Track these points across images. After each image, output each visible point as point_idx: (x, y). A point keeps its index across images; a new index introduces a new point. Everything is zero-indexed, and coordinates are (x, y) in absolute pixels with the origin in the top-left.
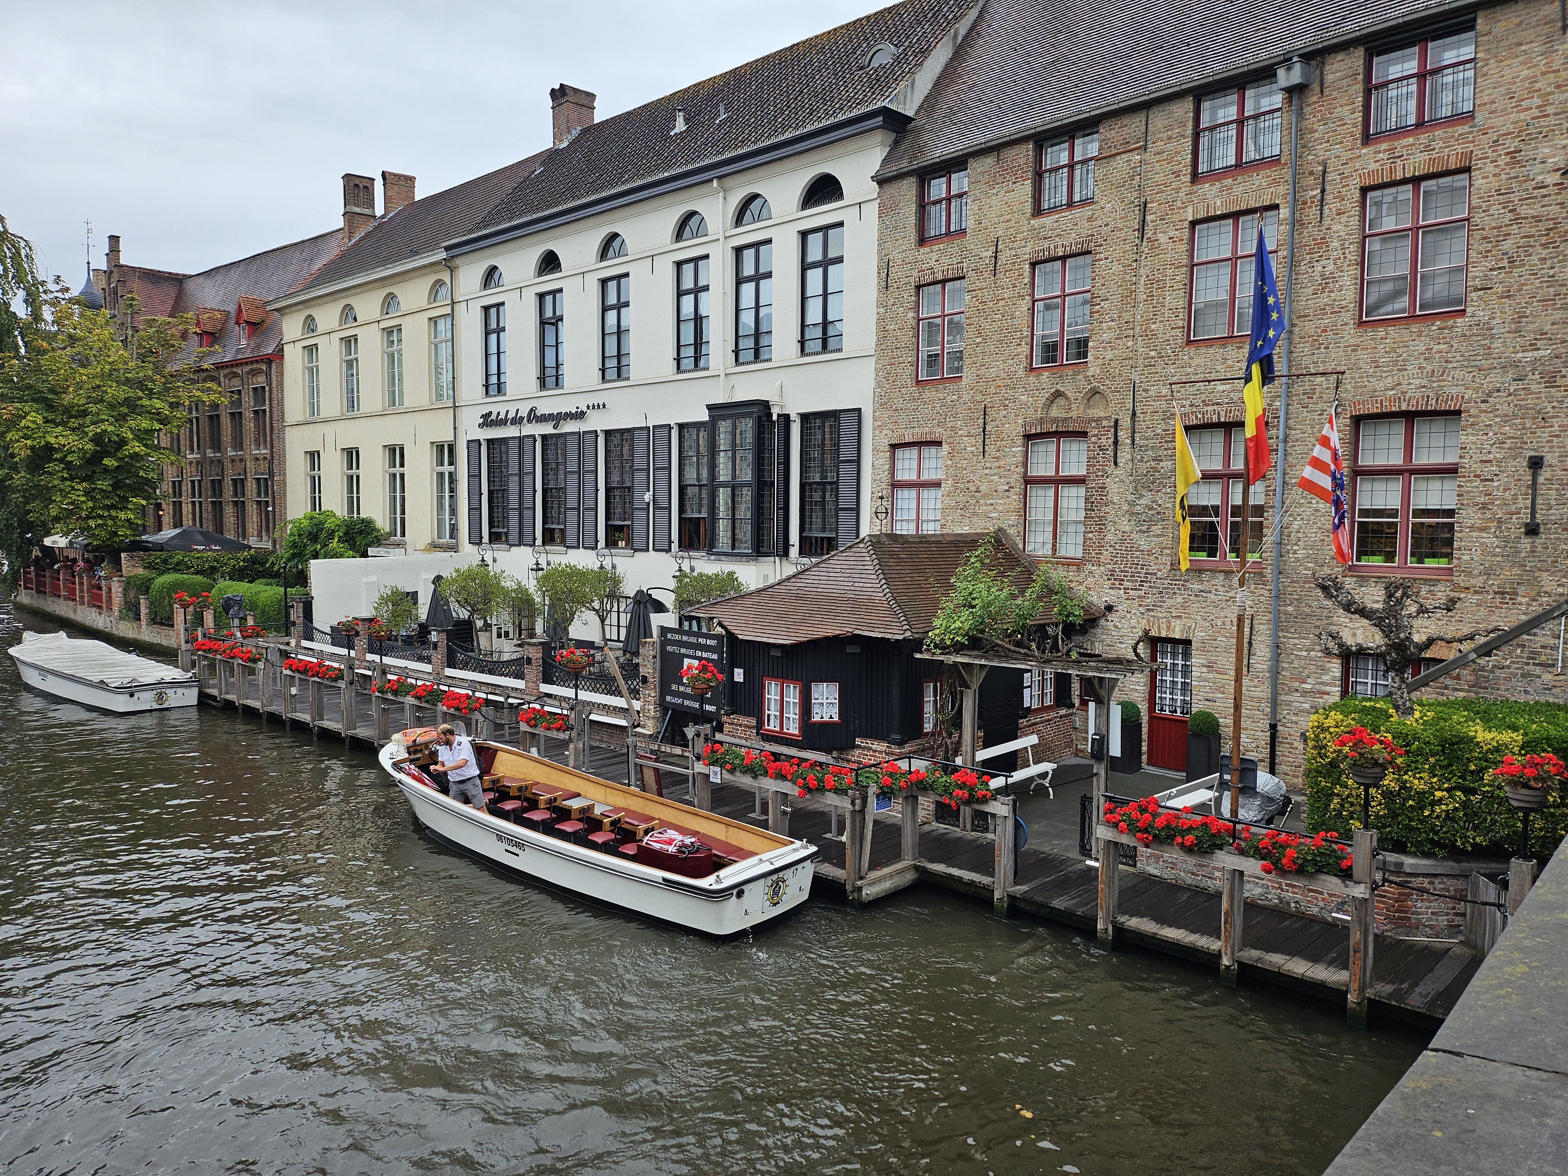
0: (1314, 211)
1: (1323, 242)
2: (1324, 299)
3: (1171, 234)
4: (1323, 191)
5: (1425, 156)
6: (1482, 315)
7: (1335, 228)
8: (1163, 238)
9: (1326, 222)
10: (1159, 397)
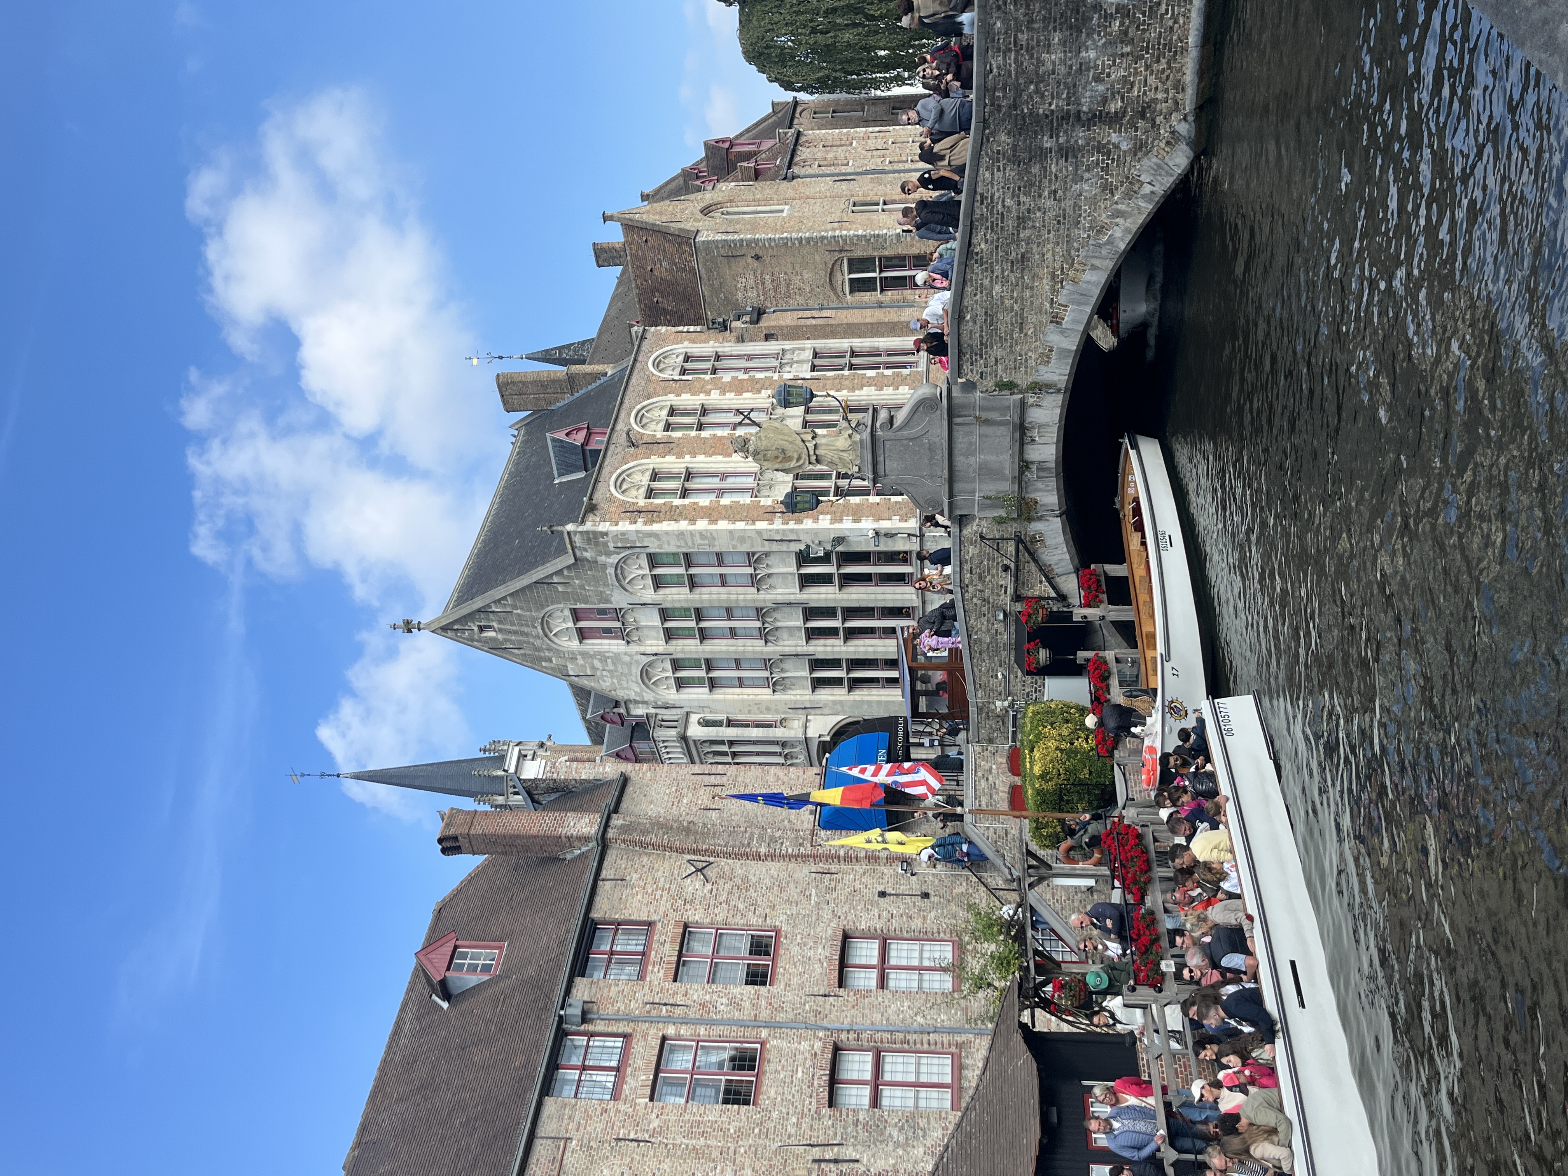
0: (678, 1011)
1: (703, 1005)
2: (747, 1005)
3: (654, 1116)
4: (665, 1004)
5: (667, 946)
6: (783, 918)
7: (695, 997)
8: (655, 1124)
9: (689, 1002)
10: (798, 1125)
